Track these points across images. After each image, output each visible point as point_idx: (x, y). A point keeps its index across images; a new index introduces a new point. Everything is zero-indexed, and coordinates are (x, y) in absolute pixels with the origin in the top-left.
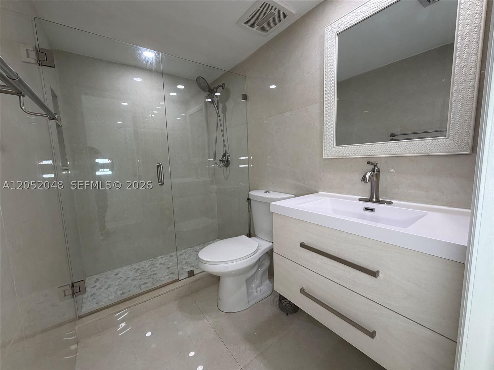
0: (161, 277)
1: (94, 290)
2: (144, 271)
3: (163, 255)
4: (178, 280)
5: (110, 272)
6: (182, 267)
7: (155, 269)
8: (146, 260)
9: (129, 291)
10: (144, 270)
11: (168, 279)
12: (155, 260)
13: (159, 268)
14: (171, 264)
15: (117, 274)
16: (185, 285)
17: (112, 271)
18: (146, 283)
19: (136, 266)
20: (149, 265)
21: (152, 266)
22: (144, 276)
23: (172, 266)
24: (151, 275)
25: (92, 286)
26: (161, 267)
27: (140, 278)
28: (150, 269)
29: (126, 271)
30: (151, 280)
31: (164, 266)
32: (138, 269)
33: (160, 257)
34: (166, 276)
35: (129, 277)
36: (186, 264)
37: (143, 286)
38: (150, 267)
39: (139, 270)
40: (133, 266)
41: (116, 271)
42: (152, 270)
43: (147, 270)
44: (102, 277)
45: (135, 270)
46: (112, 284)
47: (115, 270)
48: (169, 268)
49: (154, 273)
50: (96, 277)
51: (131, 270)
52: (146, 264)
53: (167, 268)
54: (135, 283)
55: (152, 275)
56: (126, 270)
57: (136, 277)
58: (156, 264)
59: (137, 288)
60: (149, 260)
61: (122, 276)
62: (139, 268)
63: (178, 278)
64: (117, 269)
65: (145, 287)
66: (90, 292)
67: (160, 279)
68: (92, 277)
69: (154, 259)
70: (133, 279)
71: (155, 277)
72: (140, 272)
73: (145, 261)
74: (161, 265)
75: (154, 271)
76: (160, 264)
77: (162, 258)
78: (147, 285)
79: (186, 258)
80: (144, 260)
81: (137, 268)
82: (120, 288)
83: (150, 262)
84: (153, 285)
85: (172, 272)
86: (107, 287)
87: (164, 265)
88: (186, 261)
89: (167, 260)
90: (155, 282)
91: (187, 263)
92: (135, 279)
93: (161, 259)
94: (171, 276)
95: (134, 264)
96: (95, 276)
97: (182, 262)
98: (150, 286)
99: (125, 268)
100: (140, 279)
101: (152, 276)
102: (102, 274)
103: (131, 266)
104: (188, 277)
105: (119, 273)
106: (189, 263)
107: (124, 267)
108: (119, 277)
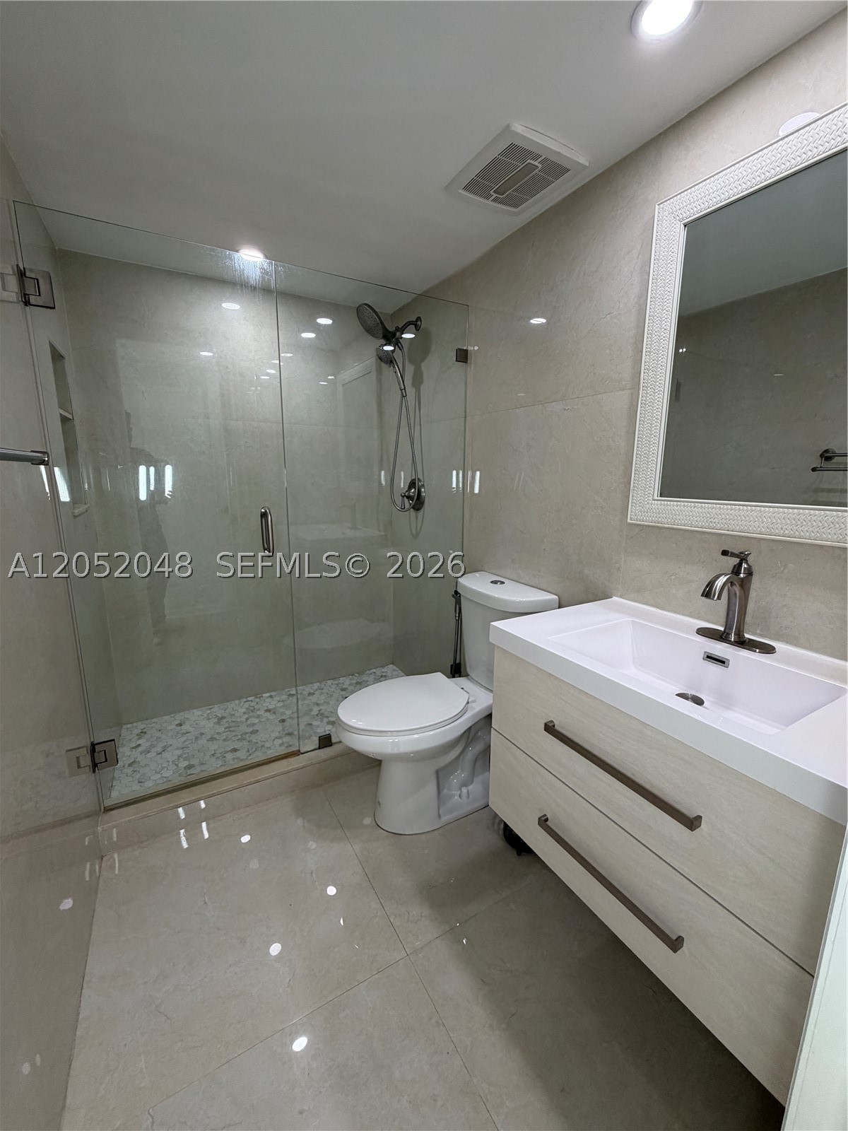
0: (267, 741)
1: (135, 754)
2: (234, 724)
3: (274, 691)
4: (298, 753)
5: (166, 718)
6: (310, 722)
7: (257, 721)
8: (239, 699)
9: (202, 764)
10: (234, 722)
11: (281, 745)
12: (258, 700)
13: (264, 719)
14: (288, 713)
15: (180, 725)
16: (312, 764)
17: (172, 715)
18: (235, 750)
19: (218, 710)
20: (245, 710)
21: (251, 714)
22: (234, 734)
23: (290, 718)
24: (246, 733)
25: (134, 745)
26: (269, 718)
27: (224, 737)
28: (247, 719)
29: (201, 720)
30: (246, 743)
31: (274, 716)
32: (223, 718)
33: (268, 695)
34: (276, 738)
35: (203, 734)
36: (319, 717)
37: (229, 756)
38: (247, 716)
39: (225, 720)
40: (212, 710)
41: (179, 717)
42: (249, 722)
43: (241, 721)
44: (152, 727)
45: (216, 720)
46: (171, 745)
47: (178, 715)
48: (283, 721)
49: (254, 730)
50: (140, 726)
51: (209, 719)
52: (238, 709)
53: (280, 721)
54: (213, 747)
55: (249, 734)
56: (199, 716)
57: (218, 733)
58: (259, 710)
59: (217, 758)
60: (245, 700)
61: (191, 730)
62: (224, 715)
63: (298, 749)
64: (182, 713)
65: (234, 759)
66: (129, 756)
67: (263, 743)
68: (135, 724)
69: (256, 698)
70: (212, 739)
71: (254, 738)
72: (227, 725)
73: (237, 702)
74: (268, 714)
75: (254, 724)
76: (266, 711)
77: (271, 696)
78: (238, 754)
79: (318, 702)
80: (237, 699)
81: (220, 716)
82: (185, 753)
83: (247, 705)
84: (250, 754)
85: (290, 731)
86: (160, 750)
87: (274, 713)
88: (320, 711)
89: (281, 704)
90: (254, 750)
91: (322, 714)
92: (215, 739)
93: (270, 700)
94: (286, 739)
95: (216, 706)
96: (140, 723)
97: (311, 710)
98: (243, 757)
99: (197, 712)
100: (224, 740)
101: (249, 737)
102: (154, 720)
103: (210, 709)
104: (319, 748)
105: (184, 723)
106: (326, 713)
107: (194, 710)
108: (185, 731)
